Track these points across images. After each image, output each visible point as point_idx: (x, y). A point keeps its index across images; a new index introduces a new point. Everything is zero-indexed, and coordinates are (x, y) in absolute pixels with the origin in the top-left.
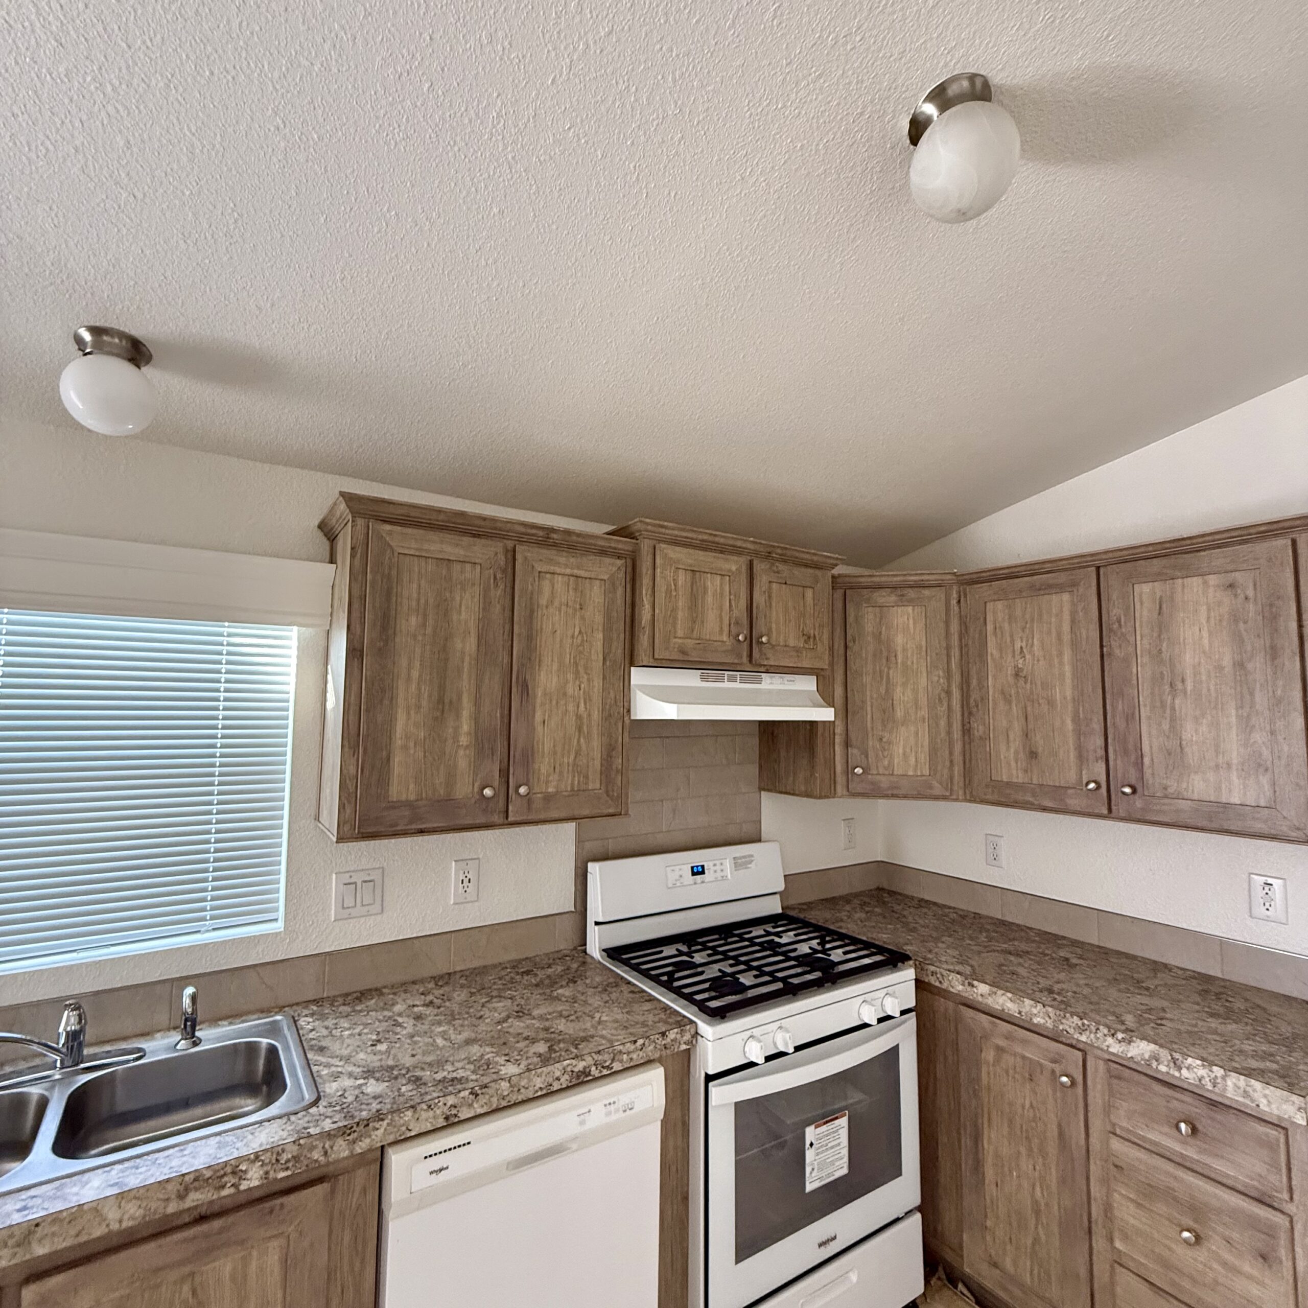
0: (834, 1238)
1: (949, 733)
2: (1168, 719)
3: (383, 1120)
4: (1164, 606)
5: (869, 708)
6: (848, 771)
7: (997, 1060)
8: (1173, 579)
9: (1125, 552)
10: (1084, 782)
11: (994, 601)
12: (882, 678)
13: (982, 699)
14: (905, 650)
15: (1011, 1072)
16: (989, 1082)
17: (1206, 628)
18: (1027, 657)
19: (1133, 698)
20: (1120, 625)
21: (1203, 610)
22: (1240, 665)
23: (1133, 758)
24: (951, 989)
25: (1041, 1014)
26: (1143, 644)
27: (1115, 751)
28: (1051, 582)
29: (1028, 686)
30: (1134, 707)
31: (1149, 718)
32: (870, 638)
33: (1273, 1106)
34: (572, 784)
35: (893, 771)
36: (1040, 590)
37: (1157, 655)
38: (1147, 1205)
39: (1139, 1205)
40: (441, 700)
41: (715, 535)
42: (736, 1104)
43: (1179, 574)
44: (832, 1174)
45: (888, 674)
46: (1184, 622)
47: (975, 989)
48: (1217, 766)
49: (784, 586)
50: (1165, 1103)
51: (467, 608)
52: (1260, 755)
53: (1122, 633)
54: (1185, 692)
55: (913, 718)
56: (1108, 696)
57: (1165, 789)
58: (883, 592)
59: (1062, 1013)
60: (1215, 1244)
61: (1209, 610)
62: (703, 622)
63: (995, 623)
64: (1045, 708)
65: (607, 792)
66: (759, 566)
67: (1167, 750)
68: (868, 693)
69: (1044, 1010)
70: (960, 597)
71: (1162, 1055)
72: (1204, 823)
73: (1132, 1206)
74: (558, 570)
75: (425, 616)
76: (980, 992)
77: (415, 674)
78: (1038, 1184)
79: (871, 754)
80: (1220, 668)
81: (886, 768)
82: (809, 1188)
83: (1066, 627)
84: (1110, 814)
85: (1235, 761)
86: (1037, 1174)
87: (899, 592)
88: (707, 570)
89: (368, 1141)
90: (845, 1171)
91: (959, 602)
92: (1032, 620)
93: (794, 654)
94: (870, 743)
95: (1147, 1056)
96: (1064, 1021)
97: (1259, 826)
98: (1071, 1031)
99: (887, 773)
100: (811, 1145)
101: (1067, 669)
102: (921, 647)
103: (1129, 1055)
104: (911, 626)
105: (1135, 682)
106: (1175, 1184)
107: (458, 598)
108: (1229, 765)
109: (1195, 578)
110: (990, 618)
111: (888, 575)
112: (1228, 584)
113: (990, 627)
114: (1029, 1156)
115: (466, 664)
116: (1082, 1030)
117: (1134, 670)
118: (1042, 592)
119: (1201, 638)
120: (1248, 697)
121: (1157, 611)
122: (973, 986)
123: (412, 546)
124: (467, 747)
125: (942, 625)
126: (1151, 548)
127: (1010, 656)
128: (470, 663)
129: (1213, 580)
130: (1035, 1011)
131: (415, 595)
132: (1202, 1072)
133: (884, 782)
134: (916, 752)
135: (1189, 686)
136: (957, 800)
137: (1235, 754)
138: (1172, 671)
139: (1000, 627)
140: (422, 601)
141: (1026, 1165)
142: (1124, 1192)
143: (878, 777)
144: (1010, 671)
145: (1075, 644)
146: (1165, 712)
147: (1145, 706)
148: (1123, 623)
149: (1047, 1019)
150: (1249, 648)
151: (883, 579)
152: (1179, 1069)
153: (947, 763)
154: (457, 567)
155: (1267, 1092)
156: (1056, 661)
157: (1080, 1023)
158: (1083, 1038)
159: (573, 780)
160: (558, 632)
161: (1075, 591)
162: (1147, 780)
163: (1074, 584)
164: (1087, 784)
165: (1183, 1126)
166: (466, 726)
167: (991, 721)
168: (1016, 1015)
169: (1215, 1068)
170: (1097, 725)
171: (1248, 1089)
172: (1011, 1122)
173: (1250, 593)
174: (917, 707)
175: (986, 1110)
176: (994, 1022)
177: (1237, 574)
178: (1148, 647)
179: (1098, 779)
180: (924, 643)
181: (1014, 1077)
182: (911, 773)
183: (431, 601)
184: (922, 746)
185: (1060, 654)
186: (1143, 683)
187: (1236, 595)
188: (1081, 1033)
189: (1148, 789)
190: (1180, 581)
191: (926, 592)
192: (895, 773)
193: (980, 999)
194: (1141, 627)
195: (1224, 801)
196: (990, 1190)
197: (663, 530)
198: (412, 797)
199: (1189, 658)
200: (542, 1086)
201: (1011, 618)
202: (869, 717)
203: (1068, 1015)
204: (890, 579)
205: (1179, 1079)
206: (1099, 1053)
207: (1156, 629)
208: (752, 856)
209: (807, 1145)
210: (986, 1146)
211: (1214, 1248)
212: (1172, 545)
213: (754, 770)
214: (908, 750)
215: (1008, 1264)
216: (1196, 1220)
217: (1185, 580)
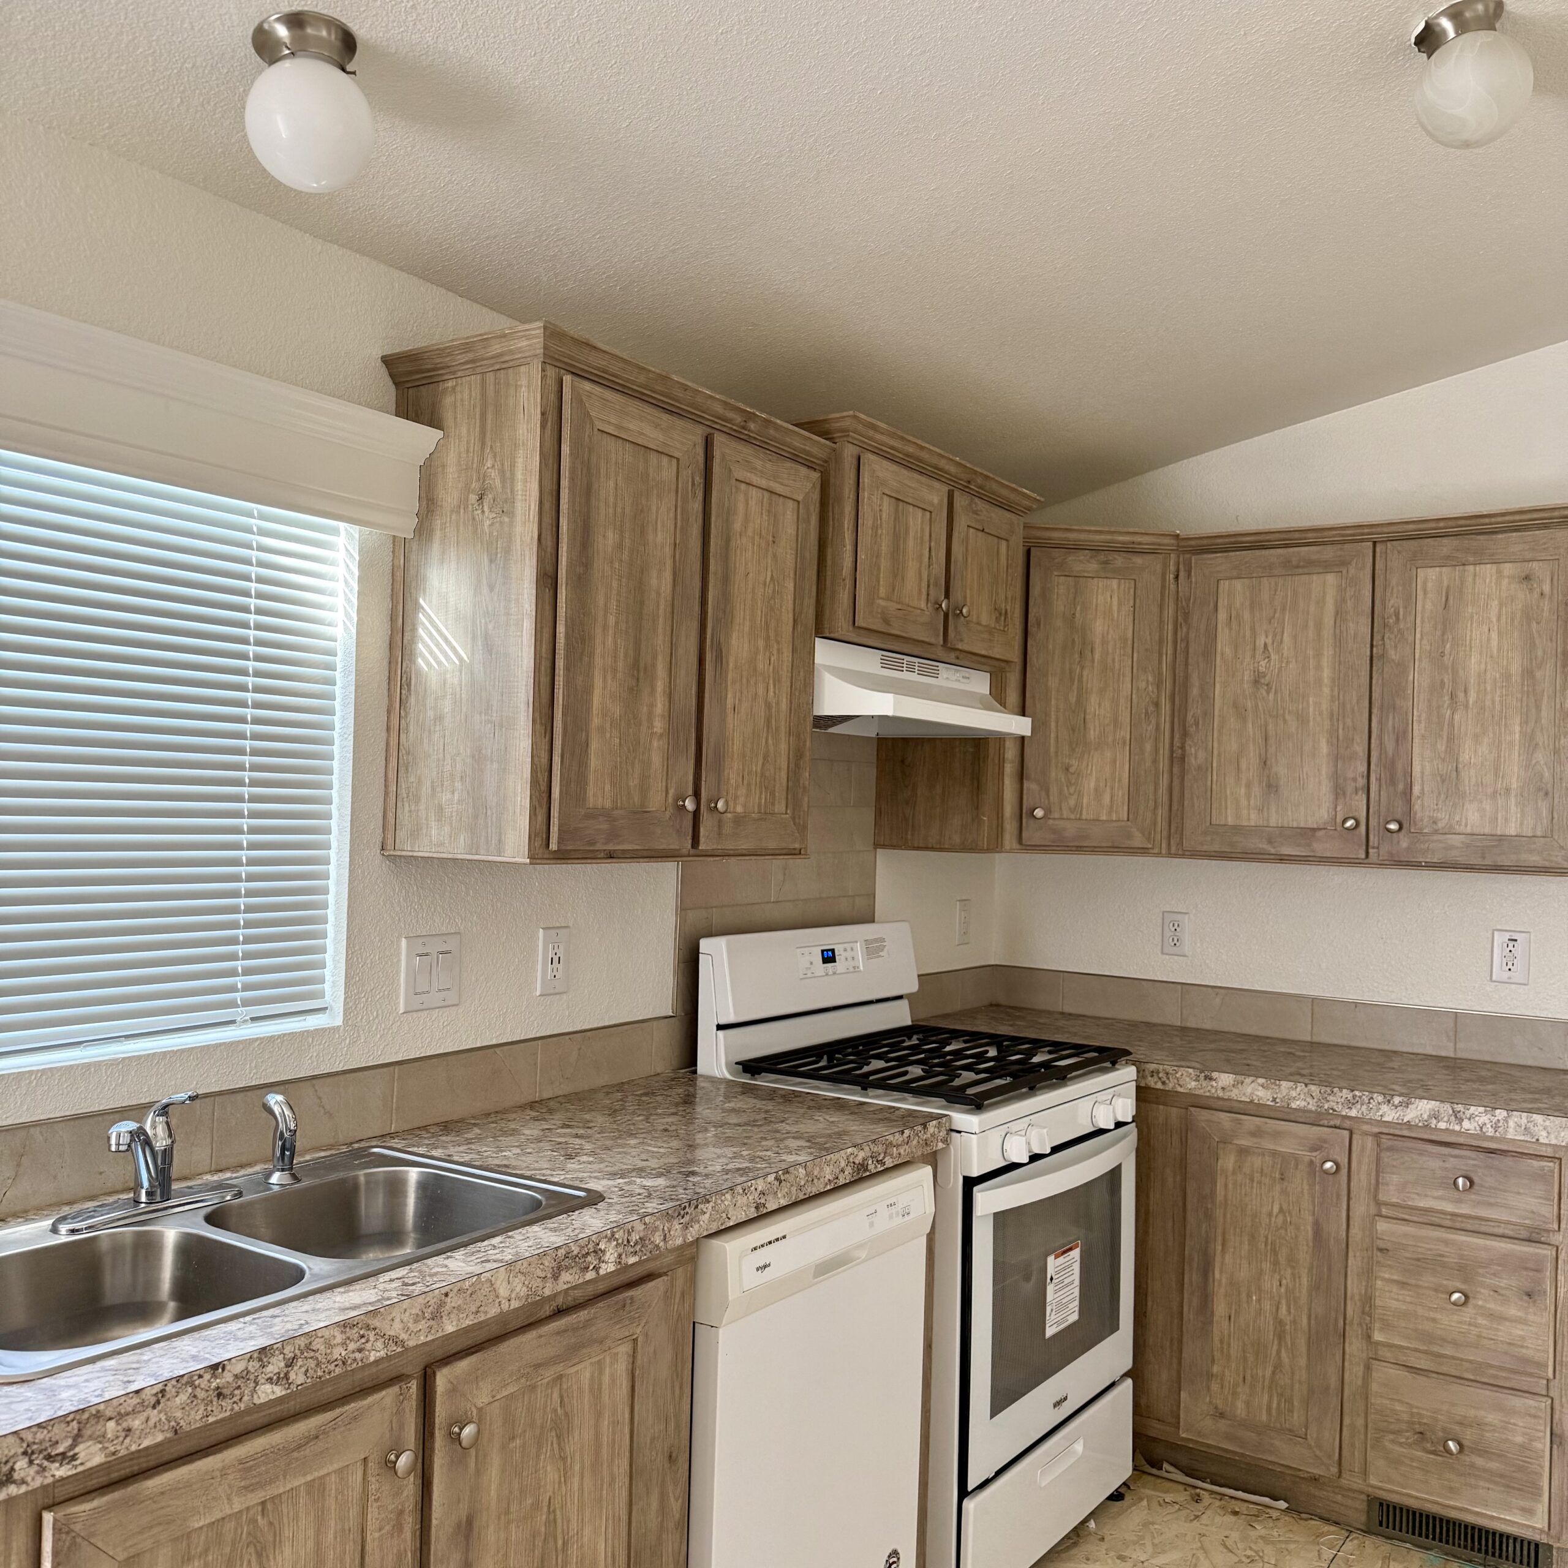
0: (1065, 1399)
1: (1155, 761)
2: (1445, 737)
3: (709, 1202)
4: (1451, 598)
5: (1053, 724)
6: (1023, 814)
7: (1238, 1168)
8: (1464, 565)
9: (1411, 527)
10: (1339, 820)
11: (1231, 578)
12: (1072, 680)
13: (1205, 714)
14: (1104, 642)
15: (1257, 1176)
16: (1225, 1196)
17: (1496, 628)
18: (1273, 657)
19: (1406, 713)
20: (1398, 619)
21: (1495, 604)
22: (1528, 673)
23: (1401, 787)
24: (1179, 1089)
25: (1302, 1096)
26: (1423, 646)
27: (1379, 780)
28: (1314, 557)
29: (1271, 696)
30: (1408, 724)
31: (1423, 737)
32: (1059, 623)
33: (1552, 1136)
34: (760, 805)
35: (1081, 814)
36: (1298, 567)
37: (1438, 658)
38: (1413, 1282)
39: (1403, 1284)
40: (636, 665)
41: (922, 448)
42: (996, 1215)
43: (1471, 559)
44: (1065, 1319)
45: (1081, 676)
46: (1472, 617)
47: (1214, 1083)
48: (1495, 792)
49: (980, 534)
50: (1441, 1164)
51: (663, 526)
52: (1542, 776)
53: (1399, 630)
54: (1467, 706)
55: (1110, 739)
56: (1375, 711)
57: (1435, 823)
58: (1082, 555)
59: (1328, 1089)
60: (1484, 1300)
61: (1501, 605)
62: (903, 579)
63: (1230, 607)
64: (1293, 726)
65: (793, 818)
66: (960, 500)
67: (1441, 776)
68: (1053, 702)
69: (1306, 1090)
70: (1178, 571)
71: (1442, 1110)
72: (1476, 861)
73: (1395, 1289)
74: (756, 480)
75: (622, 532)
76: (1220, 1084)
77: (612, 620)
78: (1284, 1301)
79: (1054, 790)
80: (1507, 676)
81: (1072, 810)
82: (1050, 1332)
83: (1328, 620)
84: (1365, 861)
85: (1514, 786)
86: (1283, 1290)
87: (1102, 557)
88: (910, 501)
89: (696, 1227)
90: (1074, 1317)
91: (1177, 577)
92: (1284, 609)
93: (986, 636)
94: (1053, 774)
95: (1425, 1117)
96: (1331, 1098)
97: (1535, 859)
98: (1338, 1108)
99: (1072, 816)
100: (1052, 1279)
101: (1326, 673)
102: (1126, 640)
103: (1405, 1121)
104: (1115, 608)
105: (1410, 692)
106: (1443, 1249)
107: (654, 508)
108: (1508, 790)
109: (1489, 566)
110: (1223, 603)
111: (1089, 531)
112: (1523, 575)
113: (1222, 616)
114: (1274, 1271)
115: (661, 611)
116: (1350, 1104)
117: (1411, 678)
118: (1300, 571)
119: (1489, 640)
120: (1534, 711)
121: (1443, 606)
122: (1211, 1079)
123: (613, 421)
124: (661, 735)
125: (1155, 610)
126: (1442, 524)
127: (1248, 654)
128: (665, 611)
129: (1508, 569)
130: (1294, 1094)
131: (612, 499)
132: (1484, 1119)
133: (1070, 829)
134: (1112, 788)
135: (1472, 697)
136: (1159, 854)
137: (1514, 780)
138: (1454, 681)
139: (1238, 615)
140: (619, 510)
141: (1269, 1283)
142: (1387, 1276)
143: (1061, 823)
144: (1247, 676)
145: (1339, 642)
146: (1442, 730)
147: (1420, 722)
148: (1401, 617)
149: (1309, 1099)
150: (1540, 653)
151: (1082, 536)
152: (1460, 1121)
153: (1151, 804)
154: (653, 458)
155: (1548, 1123)
156: (1312, 663)
157: (1350, 1096)
158: (1353, 1113)
159: (760, 798)
160: (751, 575)
161: (1344, 572)
162: (1416, 813)
163: (1344, 563)
164: (1344, 821)
165: (1460, 1181)
166: (660, 707)
167: (1215, 745)
168: (1269, 1103)
169: (1498, 1111)
170: (1360, 749)
171: (1530, 1125)
172: (1253, 1237)
173: (1547, 588)
174: (1116, 722)
175: (1219, 1231)
176: (1238, 1120)
177: (1535, 564)
178: (1428, 648)
179: (1356, 814)
180: (1130, 635)
181: (1260, 1183)
182: (1104, 818)
183: (628, 509)
184: (1120, 780)
185: (1318, 655)
186: (1419, 693)
187: (1531, 590)
188: (1350, 1108)
189: (1415, 825)
190: (1471, 568)
191: (1138, 560)
192: (1084, 817)
193: (1220, 1094)
194: (1423, 622)
195: (1499, 833)
196: (1220, 1326)
197: (871, 433)
198: (608, 804)
199: (1474, 663)
200: (831, 1178)
201: (1254, 605)
202: (1053, 736)
203: (1336, 1090)
204: (1092, 537)
205: (1459, 1133)
206: (1366, 1127)
207: (1439, 627)
208: (883, 940)
209: (1049, 1280)
210: (1217, 1275)
211: (1480, 1303)
212: (1468, 522)
213: (868, 816)
214: (1102, 785)
215: (1240, 1408)
216: (1465, 1281)
217: (1478, 567)
